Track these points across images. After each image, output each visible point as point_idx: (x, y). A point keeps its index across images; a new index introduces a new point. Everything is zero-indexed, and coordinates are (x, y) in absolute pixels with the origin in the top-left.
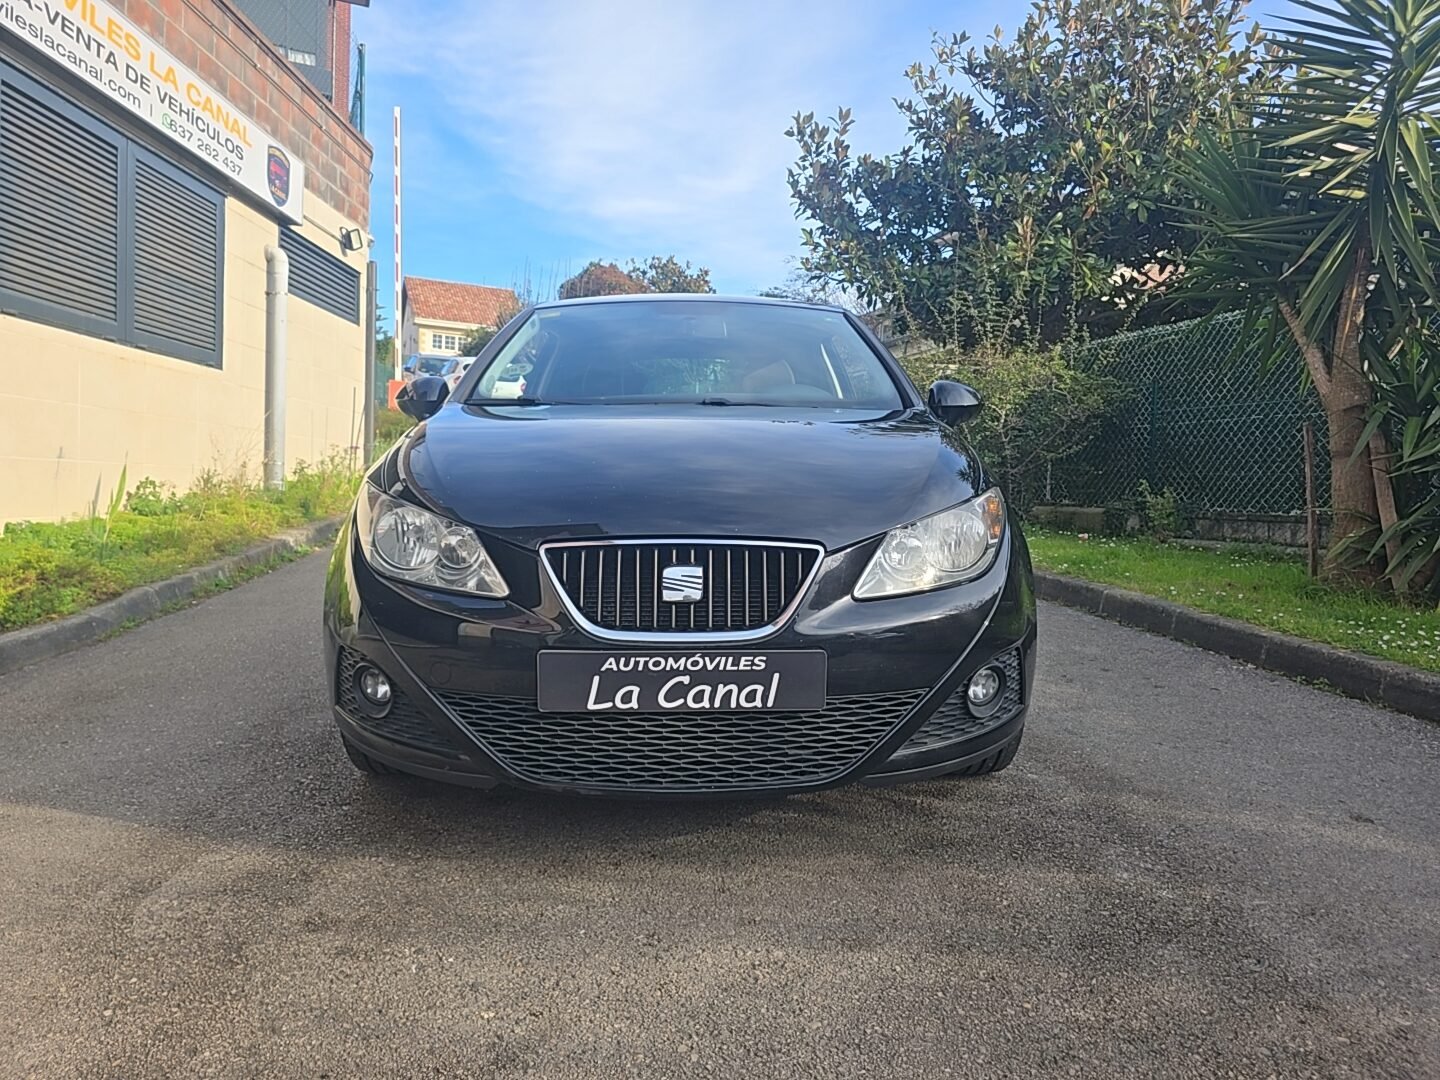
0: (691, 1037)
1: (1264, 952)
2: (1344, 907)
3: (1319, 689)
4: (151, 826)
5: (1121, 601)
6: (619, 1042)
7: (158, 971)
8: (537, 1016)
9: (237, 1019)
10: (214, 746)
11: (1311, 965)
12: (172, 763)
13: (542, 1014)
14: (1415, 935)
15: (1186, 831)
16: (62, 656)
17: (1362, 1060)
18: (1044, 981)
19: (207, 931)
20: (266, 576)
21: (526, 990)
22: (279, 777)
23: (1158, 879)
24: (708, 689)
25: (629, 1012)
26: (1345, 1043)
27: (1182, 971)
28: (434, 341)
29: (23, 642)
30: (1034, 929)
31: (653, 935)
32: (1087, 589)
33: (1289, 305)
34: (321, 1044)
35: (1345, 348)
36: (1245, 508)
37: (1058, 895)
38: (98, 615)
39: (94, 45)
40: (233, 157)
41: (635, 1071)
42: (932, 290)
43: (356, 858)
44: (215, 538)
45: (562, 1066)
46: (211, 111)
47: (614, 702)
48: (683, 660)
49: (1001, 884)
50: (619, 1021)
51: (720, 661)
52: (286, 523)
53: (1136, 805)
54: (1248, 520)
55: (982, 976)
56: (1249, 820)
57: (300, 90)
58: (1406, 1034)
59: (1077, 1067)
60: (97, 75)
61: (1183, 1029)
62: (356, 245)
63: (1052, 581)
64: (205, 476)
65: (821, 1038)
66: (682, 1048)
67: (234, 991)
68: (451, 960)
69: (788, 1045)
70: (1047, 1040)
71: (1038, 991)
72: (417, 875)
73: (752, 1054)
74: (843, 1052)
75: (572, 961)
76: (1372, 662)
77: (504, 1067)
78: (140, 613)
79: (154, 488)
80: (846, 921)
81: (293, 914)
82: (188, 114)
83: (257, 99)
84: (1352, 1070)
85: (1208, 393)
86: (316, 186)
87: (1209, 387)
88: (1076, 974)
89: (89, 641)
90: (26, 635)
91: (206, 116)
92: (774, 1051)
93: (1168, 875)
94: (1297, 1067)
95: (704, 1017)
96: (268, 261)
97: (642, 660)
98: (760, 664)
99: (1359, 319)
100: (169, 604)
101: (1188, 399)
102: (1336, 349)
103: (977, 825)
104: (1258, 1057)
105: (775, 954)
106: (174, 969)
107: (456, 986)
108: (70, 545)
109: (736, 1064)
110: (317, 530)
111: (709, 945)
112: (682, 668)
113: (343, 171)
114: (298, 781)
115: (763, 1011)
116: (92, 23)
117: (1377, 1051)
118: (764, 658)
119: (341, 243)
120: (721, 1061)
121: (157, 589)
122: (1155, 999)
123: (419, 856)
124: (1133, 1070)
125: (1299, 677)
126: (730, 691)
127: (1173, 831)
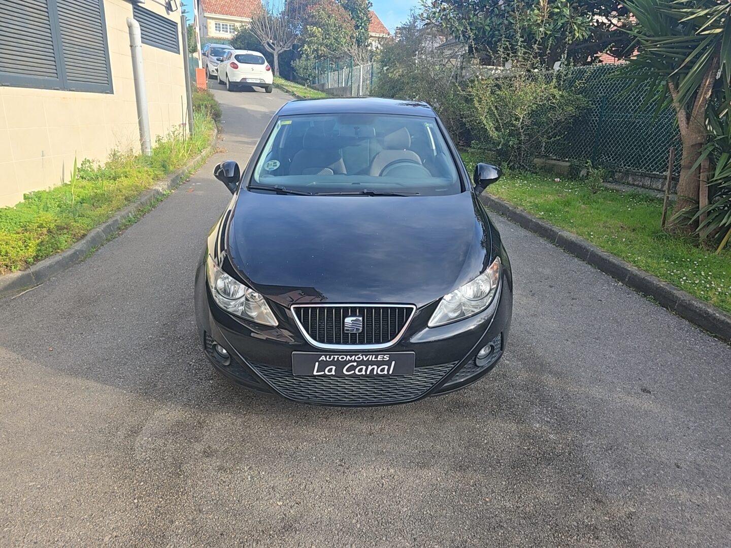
0: (357, 515)
1: (586, 471)
2: (625, 445)
3: (649, 300)
4: (131, 392)
5: (566, 240)
6: (330, 518)
7: (151, 478)
8: (298, 504)
9: (185, 505)
10: (148, 339)
11: (603, 478)
12: (132, 350)
13: (300, 503)
14: (650, 462)
15: (568, 398)
16: (66, 271)
17: (612, 529)
18: (496, 486)
19: (166, 456)
20: (151, 212)
21: (294, 490)
22: (180, 360)
23: (551, 428)
24: (364, 368)
25: (334, 502)
26: (607, 520)
27: (551, 481)
28: (216, 27)
29: (48, 267)
30: (495, 457)
31: (342, 460)
32: (551, 230)
33: (673, 84)
34: (218, 518)
35: (698, 112)
36: (641, 169)
37: (508, 437)
38: (79, 249)
41: (336, 532)
42: (491, 33)
43: (219, 413)
44: (125, 195)
45: (309, 530)
47: (324, 372)
48: (354, 357)
49: (485, 430)
50: (330, 507)
51: (369, 358)
52: (156, 178)
53: (549, 381)
54: (641, 175)
55: (471, 484)
56: (597, 392)
58: (632, 516)
59: (502, 531)
61: (546, 513)
62: (174, 8)
63: (535, 222)
64: (113, 153)
65: (407, 516)
66: (354, 521)
67: (182, 490)
68: (263, 473)
69: (394, 519)
70: (493, 517)
71: (493, 492)
72: (245, 424)
73: (380, 524)
74: (414, 524)
75: (311, 474)
76: (675, 292)
77: (288, 530)
78: (97, 243)
79: (90, 163)
80: (420, 452)
81: (199, 447)
84: (606, 534)
85: (631, 104)
87: (632, 101)
88: (509, 483)
89: (77, 262)
90: (48, 263)
92: (388, 522)
93: (555, 425)
94: (586, 532)
95: (362, 505)
96: (129, 27)
97: (336, 357)
98: (387, 358)
99: (708, 96)
100: (109, 237)
101: (621, 107)
102: (693, 112)
103: (479, 394)
104: (572, 527)
105: (391, 471)
106: (156, 477)
107: (267, 488)
108: (56, 205)
109: (374, 529)
110: (172, 180)
111: (364, 465)
112: (353, 360)
114: (188, 363)
115: (385, 502)
117: (618, 525)
118: (388, 356)
119: (165, 7)
120: (368, 528)
121: (103, 229)
122: (538, 496)
123: (245, 412)
124: (523, 533)
125: (641, 293)
126: (374, 368)
127: (563, 398)
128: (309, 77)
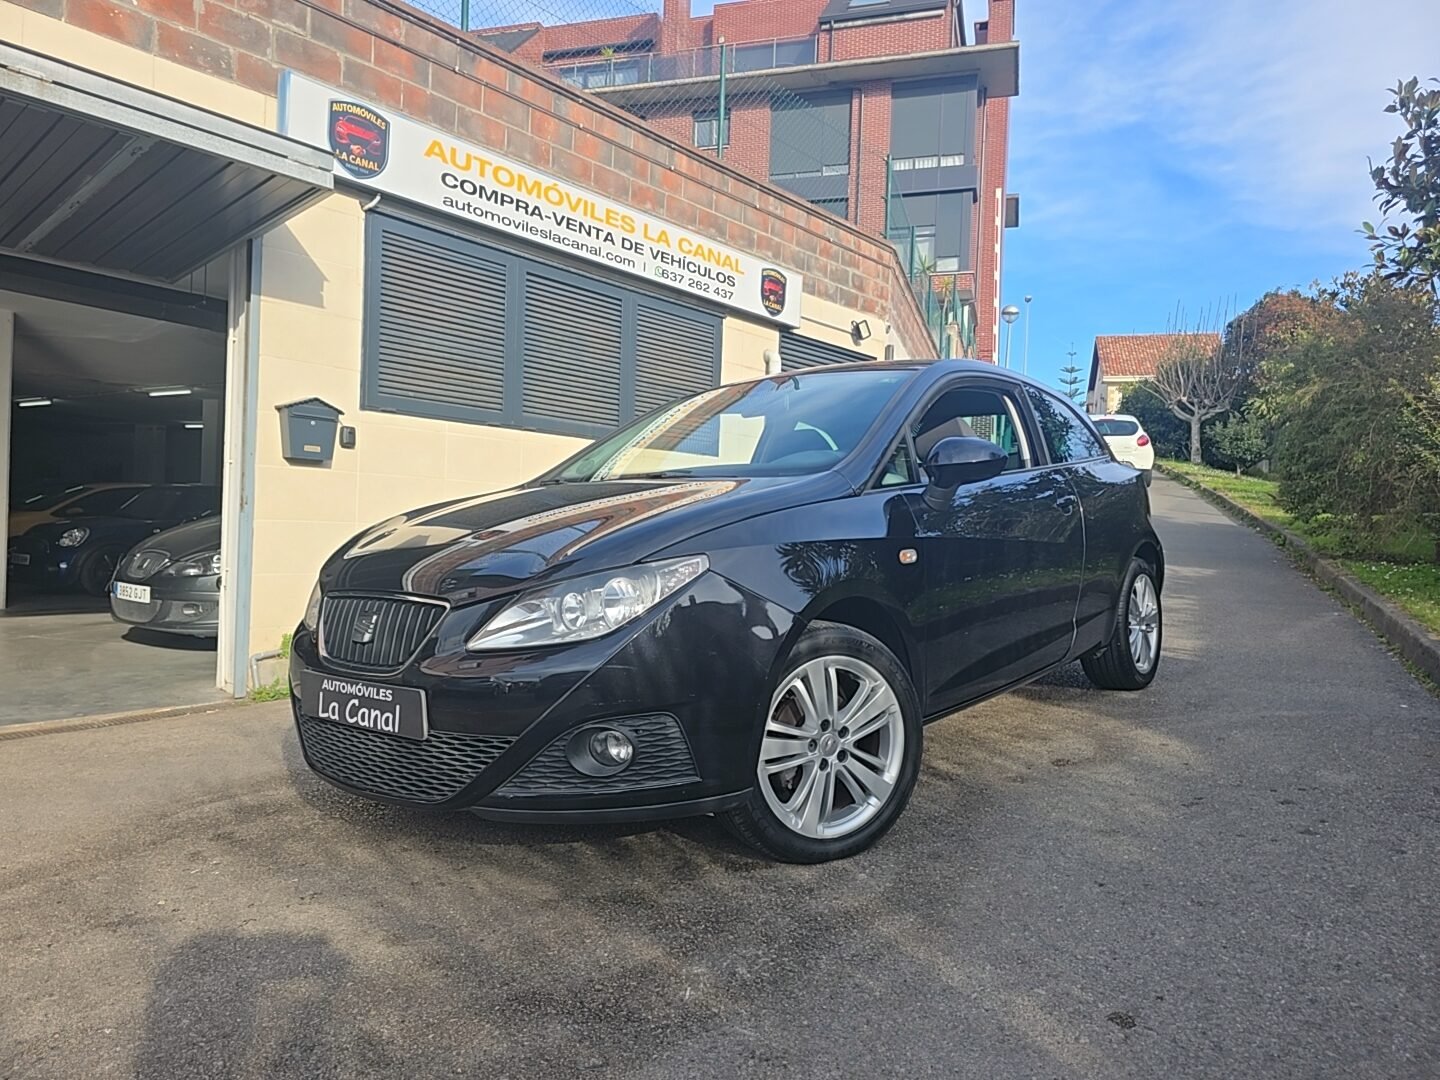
8: (173, 911)
24: (366, 712)
39: (594, 232)
40: (725, 286)
46: (703, 255)
47: (329, 713)
48: (354, 687)
51: (371, 691)
57: (805, 214)
60: (596, 252)
62: (865, 335)
68: (217, 872)
82: (679, 262)
83: (757, 232)
86: (823, 291)
91: (698, 260)
97: (338, 684)
98: (389, 696)
112: (354, 693)
113: (857, 272)
116: (593, 216)
118: (391, 692)
119: (852, 334)
126: (377, 716)
128: (1244, 454)
